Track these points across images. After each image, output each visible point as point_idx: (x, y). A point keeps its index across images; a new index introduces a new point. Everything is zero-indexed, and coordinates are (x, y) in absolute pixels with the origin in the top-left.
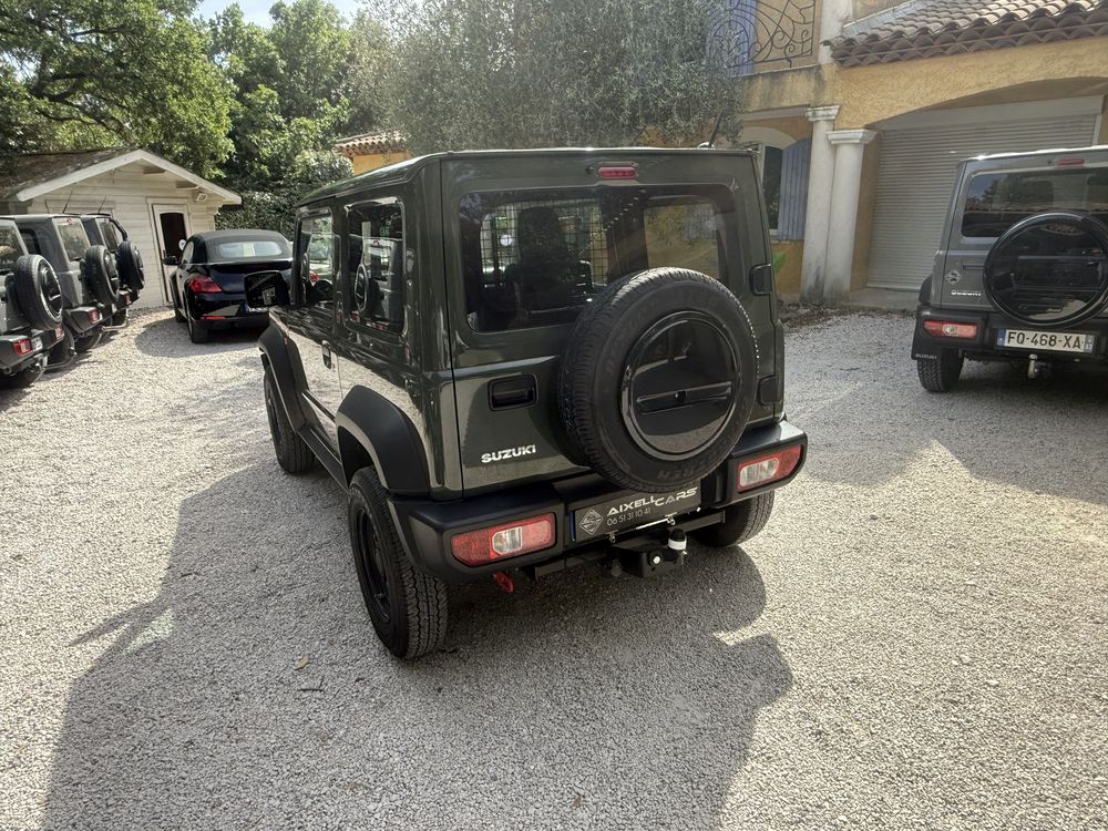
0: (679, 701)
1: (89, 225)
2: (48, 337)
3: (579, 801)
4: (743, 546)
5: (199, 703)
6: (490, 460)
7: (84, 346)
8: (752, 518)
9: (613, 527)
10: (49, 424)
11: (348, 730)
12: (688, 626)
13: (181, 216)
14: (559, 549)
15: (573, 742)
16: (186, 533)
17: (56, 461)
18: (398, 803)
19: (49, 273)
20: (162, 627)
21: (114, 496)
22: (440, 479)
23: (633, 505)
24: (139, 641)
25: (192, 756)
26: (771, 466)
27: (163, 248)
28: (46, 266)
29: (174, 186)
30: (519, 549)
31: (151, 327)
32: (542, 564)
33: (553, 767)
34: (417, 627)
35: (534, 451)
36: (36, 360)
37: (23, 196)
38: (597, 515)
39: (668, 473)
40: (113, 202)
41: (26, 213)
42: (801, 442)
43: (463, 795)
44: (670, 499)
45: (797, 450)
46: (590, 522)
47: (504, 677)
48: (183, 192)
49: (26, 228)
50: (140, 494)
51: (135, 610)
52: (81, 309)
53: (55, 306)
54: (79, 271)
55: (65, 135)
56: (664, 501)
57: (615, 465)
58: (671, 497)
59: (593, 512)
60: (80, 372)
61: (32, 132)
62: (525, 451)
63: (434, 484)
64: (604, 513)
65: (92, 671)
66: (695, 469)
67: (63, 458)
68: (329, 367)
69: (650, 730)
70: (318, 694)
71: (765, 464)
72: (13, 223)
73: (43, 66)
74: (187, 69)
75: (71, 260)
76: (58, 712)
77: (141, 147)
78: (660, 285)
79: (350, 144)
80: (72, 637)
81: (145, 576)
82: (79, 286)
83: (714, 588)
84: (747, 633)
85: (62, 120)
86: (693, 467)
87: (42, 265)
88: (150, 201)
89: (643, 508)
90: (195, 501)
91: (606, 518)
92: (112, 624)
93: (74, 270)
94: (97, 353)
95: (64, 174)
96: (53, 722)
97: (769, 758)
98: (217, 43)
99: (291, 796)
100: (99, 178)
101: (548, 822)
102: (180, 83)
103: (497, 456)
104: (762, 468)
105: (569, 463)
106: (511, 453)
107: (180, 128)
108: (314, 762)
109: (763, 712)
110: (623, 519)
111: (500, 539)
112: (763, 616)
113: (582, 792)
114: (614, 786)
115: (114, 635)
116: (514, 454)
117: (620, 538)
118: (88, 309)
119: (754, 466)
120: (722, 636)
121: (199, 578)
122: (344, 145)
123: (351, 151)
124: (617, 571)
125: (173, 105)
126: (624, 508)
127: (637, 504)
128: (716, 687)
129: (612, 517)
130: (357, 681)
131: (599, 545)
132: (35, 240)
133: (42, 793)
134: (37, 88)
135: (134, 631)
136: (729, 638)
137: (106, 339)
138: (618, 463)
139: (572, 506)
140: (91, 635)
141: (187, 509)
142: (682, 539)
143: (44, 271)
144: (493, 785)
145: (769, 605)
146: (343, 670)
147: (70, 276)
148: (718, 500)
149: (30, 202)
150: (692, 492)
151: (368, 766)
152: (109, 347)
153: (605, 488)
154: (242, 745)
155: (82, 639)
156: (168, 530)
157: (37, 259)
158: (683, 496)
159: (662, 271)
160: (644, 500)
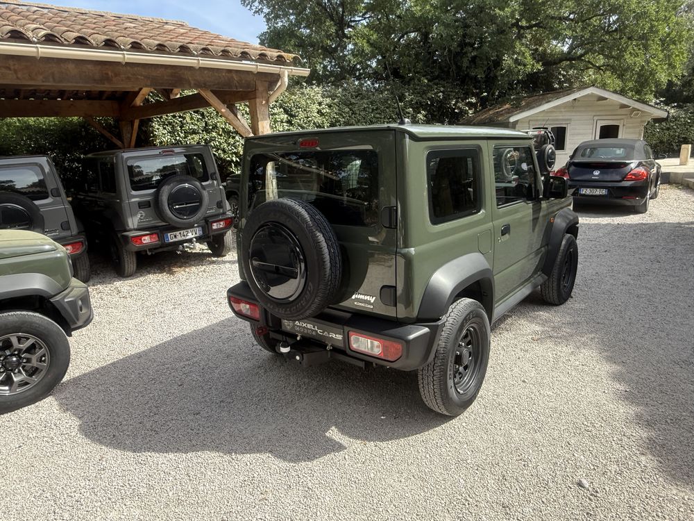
13: (618, 127)
14: (262, 324)
23: (306, 326)
29: (615, 108)
30: (249, 314)
37: (512, 120)
40: (570, 120)
44: (326, 334)
46: (288, 322)
56: (323, 333)
77: (594, 85)
88: (596, 118)
89: (313, 330)
126: (302, 324)
129: (298, 326)
150: (339, 337)
158: (333, 336)
160: (311, 326)
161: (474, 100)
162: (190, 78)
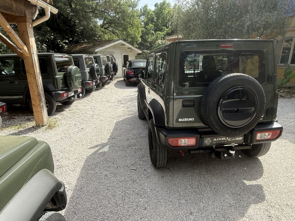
0: (227, 196)
1: (108, 57)
2: (96, 82)
3: (191, 213)
4: (260, 158)
5: (110, 167)
6: (181, 120)
7: (103, 85)
8: (262, 150)
9: (214, 144)
10: (94, 101)
11: (139, 181)
12: (235, 177)
13: (128, 56)
14: (197, 147)
15: (194, 198)
16: (115, 129)
17: (93, 109)
18: (147, 201)
19: (98, 68)
20: (106, 149)
21: (103, 119)
22: (168, 124)
23: (221, 139)
24: (101, 151)
25: (106, 178)
26: (269, 135)
27: (123, 63)
28: (98, 66)
29: (127, 48)
30: (186, 145)
31: (118, 82)
32: (192, 150)
33: (187, 203)
34: (159, 160)
35: (193, 120)
36: (93, 87)
37: (96, 51)
38: (210, 140)
39: (231, 131)
40: (114, 52)
41: (96, 54)
42: (281, 129)
43: (163, 203)
44: (233, 139)
45: (279, 131)
46: (208, 141)
47: (179, 178)
48: (129, 50)
49: (95, 58)
50: (108, 119)
51: (102, 144)
52: (104, 76)
53: (98, 75)
54: (104, 68)
55: (106, 37)
56: (231, 139)
57: (214, 126)
58: (234, 139)
59: (209, 139)
60: (102, 90)
61: (100, 36)
62: (190, 119)
63: (166, 125)
64: (212, 140)
65: (91, 155)
66: (240, 131)
67: (95, 109)
68: (149, 93)
69: (216, 201)
70: (135, 171)
71: (267, 134)
72: (92, 56)
73: (104, 21)
74: (133, 21)
75: (103, 65)
76: (83, 162)
77: (121, 39)
78: (233, 78)
79: (169, 38)
80: (89, 147)
81: (105, 137)
82: (104, 71)
83: (247, 168)
84: (254, 183)
85: (106, 33)
86: (239, 131)
87: (97, 66)
88: (122, 52)
89: (224, 140)
90: (119, 122)
91: (213, 141)
92: (97, 146)
93: (103, 67)
94: (106, 86)
95: (105, 45)
96: (82, 164)
97: (251, 219)
98: (141, 14)
99: (124, 192)
100: (111, 47)
101: (182, 216)
102: (131, 24)
103: (183, 120)
104: (265, 135)
105: (203, 124)
106: (187, 120)
107: (130, 35)
108: (130, 186)
109: (253, 206)
110: (218, 142)
111: (181, 141)
112: (260, 179)
113: (193, 211)
114: (202, 212)
115: (97, 149)
116: (188, 120)
117: (216, 148)
118: (105, 76)
119: (263, 134)
120: (245, 182)
121: (116, 140)
122: (168, 39)
123: (170, 40)
124: (213, 156)
125: (129, 29)
126: (218, 139)
127: (223, 139)
128: (240, 195)
129: (215, 141)
130: (144, 170)
131: (210, 148)
132: (97, 60)
133: (77, 178)
134: (102, 26)
135: (101, 148)
136: (247, 183)
137: (108, 83)
138: (215, 126)
139: (203, 136)
140: (92, 148)
141: (117, 124)
142: (234, 151)
143: (97, 67)
144: (170, 203)
145: (263, 176)
146: (142, 167)
147: (102, 69)
148: (249, 142)
149: (97, 52)
150: (241, 138)
151: (142, 190)
152: (109, 85)
153: (212, 133)
154: (116, 178)
155: (90, 148)
156: (112, 128)
157: (96, 64)
158: (238, 139)
159: (235, 74)
160: (225, 138)
161: (67, 41)
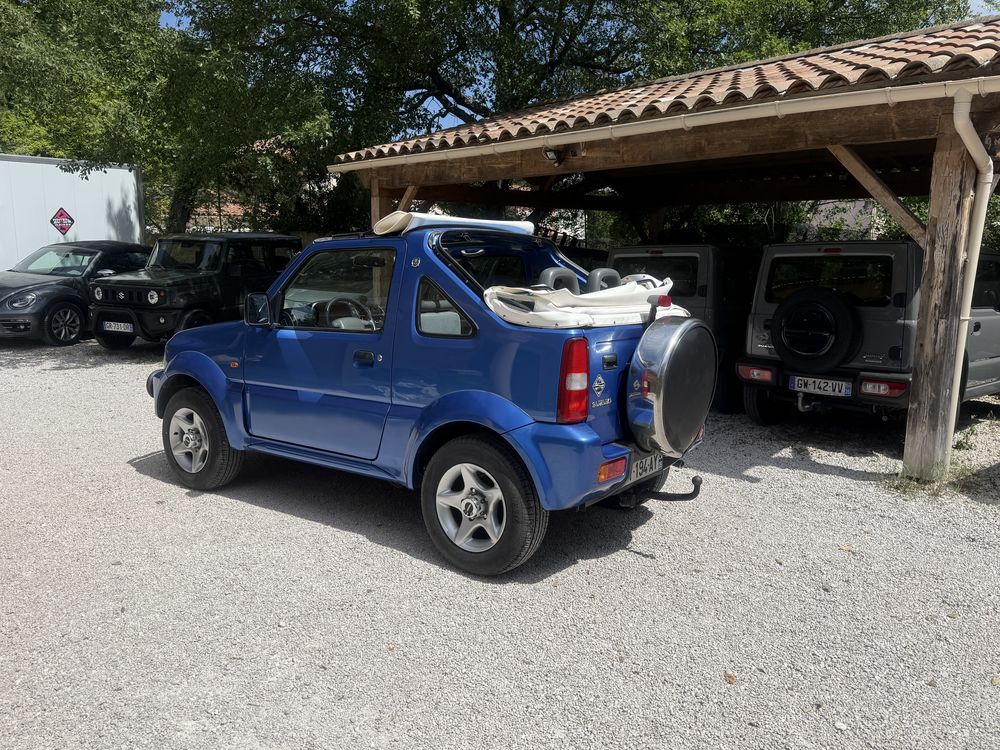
162: (808, 132)
